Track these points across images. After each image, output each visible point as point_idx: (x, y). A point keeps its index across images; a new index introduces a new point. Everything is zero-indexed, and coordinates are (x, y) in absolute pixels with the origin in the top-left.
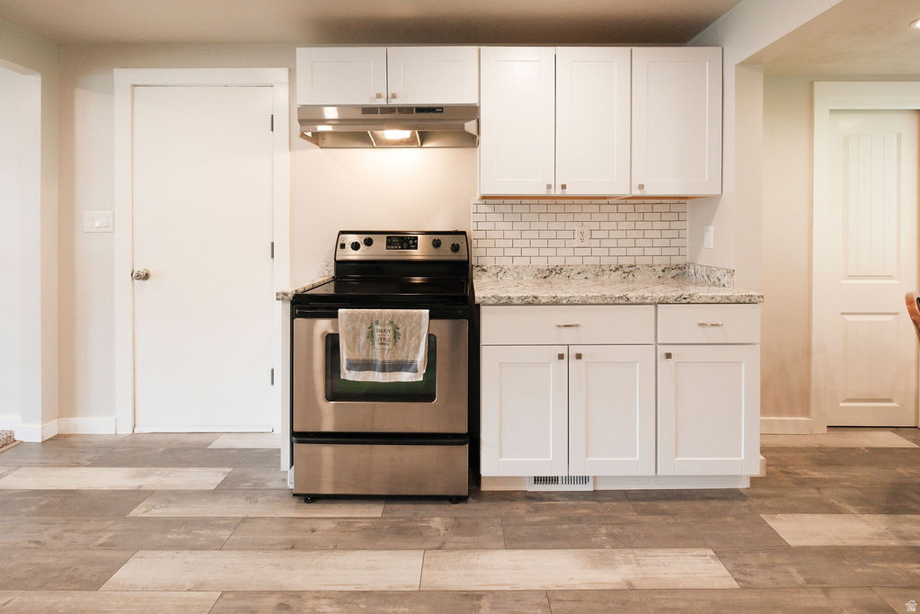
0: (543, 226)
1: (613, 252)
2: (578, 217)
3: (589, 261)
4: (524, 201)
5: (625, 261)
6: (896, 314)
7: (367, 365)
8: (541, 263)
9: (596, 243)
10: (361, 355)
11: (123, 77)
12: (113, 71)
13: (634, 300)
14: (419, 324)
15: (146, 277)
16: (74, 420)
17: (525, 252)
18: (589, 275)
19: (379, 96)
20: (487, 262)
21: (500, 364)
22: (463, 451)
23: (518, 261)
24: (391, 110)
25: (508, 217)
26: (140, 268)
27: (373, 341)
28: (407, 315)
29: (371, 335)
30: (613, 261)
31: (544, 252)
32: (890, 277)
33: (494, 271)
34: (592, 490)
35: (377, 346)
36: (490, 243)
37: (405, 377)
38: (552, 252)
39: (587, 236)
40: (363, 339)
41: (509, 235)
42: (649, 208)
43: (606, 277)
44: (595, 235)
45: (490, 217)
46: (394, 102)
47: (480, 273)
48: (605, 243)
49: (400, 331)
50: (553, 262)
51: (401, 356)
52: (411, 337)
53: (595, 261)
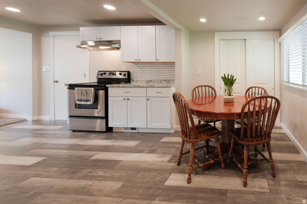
0: (148, 70)
1: (165, 76)
2: (157, 67)
3: (159, 79)
4: (144, 63)
5: (168, 79)
6: (240, 93)
7: (81, 100)
8: (148, 79)
9: (161, 74)
10: (80, 98)
11: (51, 34)
12: (49, 33)
13: (141, 86)
14: (92, 91)
15: (57, 82)
16: (41, 116)
17: (144, 76)
18: (159, 82)
19: (98, 38)
20: (135, 79)
21: (113, 101)
22: (104, 121)
23: (142, 79)
24: (101, 42)
25: (140, 68)
26: (56, 80)
27: (82, 95)
28: (89, 89)
29: (82, 94)
30: (165, 79)
31: (148, 76)
32: (239, 83)
33: (136, 81)
34: (137, 132)
35: (83, 96)
36: (136, 74)
37: (89, 103)
38: (150, 76)
39: (159, 72)
40: (80, 94)
41: (140, 72)
42: (170, 65)
43: (163, 83)
44: (161, 72)
45: (135, 67)
46: (101, 40)
47: (132, 82)
48: (163, 74)
49: (88, 93)
50: (151, 79)
51: (88, 98)
52: (90, 94)
53: (161, 79)
